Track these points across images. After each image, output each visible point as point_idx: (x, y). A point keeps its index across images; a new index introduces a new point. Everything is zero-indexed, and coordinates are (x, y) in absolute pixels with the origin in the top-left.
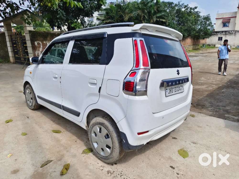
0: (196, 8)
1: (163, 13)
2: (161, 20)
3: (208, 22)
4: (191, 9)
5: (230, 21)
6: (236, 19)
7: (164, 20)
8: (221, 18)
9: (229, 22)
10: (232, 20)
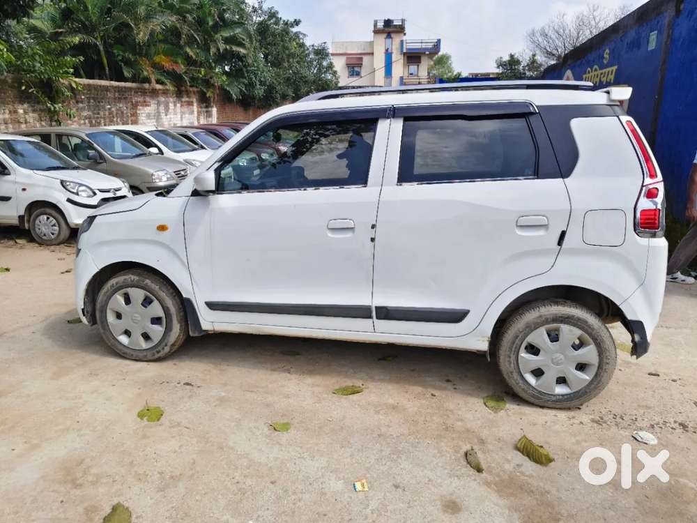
0: (297, 23)
1: (238, 30)
2: (235, 48)
3: (325, 64)
4: (286, 24)
5: (364, 63)
6: (373, 59)
7: (242, 51)
8: (341, 52)
9: (360, 65)
10: (366, 60)
